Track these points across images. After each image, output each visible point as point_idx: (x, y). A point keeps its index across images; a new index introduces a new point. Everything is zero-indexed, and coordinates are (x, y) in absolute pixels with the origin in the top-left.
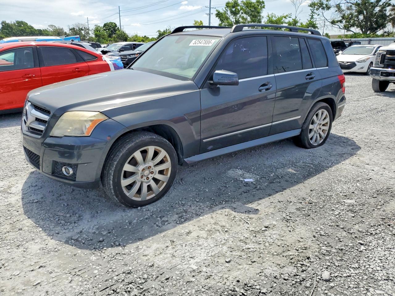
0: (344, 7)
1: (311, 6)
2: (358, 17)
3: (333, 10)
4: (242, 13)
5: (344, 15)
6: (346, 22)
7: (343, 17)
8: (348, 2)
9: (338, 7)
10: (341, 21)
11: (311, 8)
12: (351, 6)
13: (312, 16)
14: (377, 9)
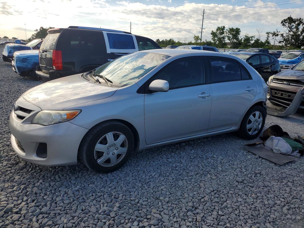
0: (284, 35)
1: (267, 33)
2: (292, 40)
3: (279, 36)
4: (229, 34)
5: (285, 39)
6: (285, 42)
7: (285, 40)
8: (287, 33)
9: (282, 35)
10: (283, 42)
11: (267, 34)
12: (289, 35)
13: (268, 38)
14: (301, 37)
